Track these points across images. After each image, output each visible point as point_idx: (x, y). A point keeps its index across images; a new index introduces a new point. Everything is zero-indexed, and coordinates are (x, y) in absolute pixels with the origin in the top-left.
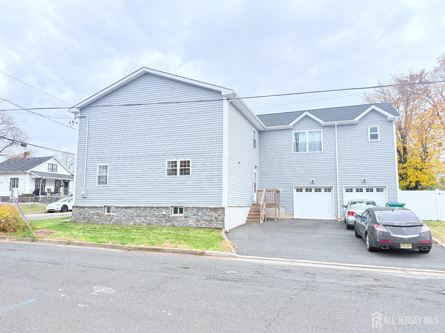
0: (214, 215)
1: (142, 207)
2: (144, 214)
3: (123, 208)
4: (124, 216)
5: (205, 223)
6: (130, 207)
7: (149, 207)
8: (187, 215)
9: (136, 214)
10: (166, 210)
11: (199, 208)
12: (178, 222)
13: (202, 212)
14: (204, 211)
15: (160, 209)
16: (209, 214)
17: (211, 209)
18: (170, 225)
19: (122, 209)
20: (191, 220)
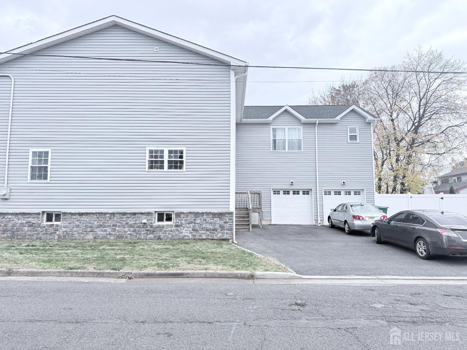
0: (218, 222)
1: (108, 213)
2: (111, 223)
3: (75, 214)
4: (78, 226)
5: (206, 233)
6: (87, 214)
7: (119, 213)
8: (179, 224)
9: (98, 223)
10: (148, 217)
11: (198, 213)
12: (166, 233)
13: (201, 219)
14: (205, 217)
15: (137, 215)
16: (211, 221)
17: (214, 215)
18: (153, 237)
19: (74, 217)
20: (186, 230)
